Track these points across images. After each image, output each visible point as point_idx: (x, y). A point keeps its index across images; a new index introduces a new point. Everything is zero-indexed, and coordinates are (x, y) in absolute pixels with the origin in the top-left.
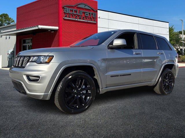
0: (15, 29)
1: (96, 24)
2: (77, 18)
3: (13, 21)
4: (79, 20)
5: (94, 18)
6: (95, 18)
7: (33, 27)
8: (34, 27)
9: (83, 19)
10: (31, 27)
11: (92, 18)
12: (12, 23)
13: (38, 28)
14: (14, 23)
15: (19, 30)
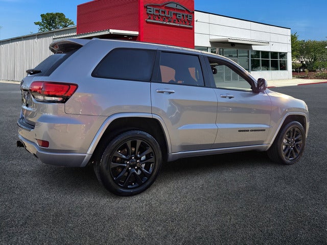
0: (75, 34)
1: (192, 29)
2: (165, 21)
3: (72, 23)
4: (168, 23)
5: (189, 21)
6: (191, 22)
7: (101, 31)
8: (104, 31)
9: (174, 22)
10: (98, 32)
11: (186, 21)
12: (70, 26)
13: (109, 33)
14: (72, 26)
15: (81, 35)
